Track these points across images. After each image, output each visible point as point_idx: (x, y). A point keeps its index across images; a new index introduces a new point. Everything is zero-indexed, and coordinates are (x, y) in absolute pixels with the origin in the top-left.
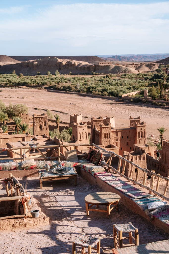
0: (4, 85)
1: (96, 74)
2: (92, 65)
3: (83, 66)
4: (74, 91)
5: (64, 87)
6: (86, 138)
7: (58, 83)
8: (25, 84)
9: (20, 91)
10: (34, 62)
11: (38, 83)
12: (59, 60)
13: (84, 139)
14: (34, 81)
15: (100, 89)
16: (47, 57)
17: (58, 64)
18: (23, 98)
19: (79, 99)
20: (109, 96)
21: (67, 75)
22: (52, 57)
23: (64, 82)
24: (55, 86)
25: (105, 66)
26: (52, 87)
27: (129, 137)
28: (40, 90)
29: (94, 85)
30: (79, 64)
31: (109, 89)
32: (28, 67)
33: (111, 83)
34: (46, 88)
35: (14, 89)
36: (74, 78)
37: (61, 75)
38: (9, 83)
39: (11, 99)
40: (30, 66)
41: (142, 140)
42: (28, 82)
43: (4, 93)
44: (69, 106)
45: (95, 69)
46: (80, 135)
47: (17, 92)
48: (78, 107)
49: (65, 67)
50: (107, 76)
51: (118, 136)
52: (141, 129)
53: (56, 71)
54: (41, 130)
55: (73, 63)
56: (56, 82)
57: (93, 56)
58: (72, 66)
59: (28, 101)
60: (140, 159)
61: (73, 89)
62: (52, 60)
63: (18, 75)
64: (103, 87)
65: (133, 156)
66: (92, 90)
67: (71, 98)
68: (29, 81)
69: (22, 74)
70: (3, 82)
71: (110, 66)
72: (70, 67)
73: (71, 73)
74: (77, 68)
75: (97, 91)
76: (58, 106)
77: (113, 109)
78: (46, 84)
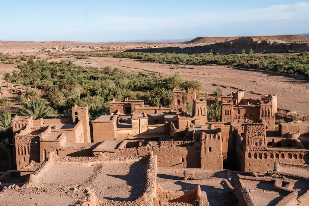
0: (197, 63)
1: (291, 52)
2: (288, 43)
3: (278, 44)
4: (260, 69)
5: (251, 65)
6: (205, 114)
7: (247, 61)
8: (216, 62)
9: (210, 68)
10: (231, 42)
11: (228, 62)
12: (254, 40)
13: (202, 114)
14: (225, 60)
15: (286, 66)
16: (244, 38)
17: (253, 43)
18: (209, 74)
19: (262, 76)
20: (294, 74)
21: (261, 53)
22: (248, 38)
23: (253, 60)
24: (243, 64)
25: (302, 44)
26: (240, 65)
27: (252, 116)
28: (228, 67)
29: (282, 63)
30: (274, 43)
31: (296, 67)
32: (224, 46)
33: (302, 61)
34: (234, 66)
35: (205, 67)
36: (265, 57)
37: (255, 54)
38: (201, 61)
39: (197, 75)
40: (227, 46)
41: (266, 120)
42: (219, 61)
43: (195, 70)
44: (248, 83)
45: (291, 47)
46: (198, 111)
47: (206, 69)
48: (257, 84)
49: (260, 46)
50: (301, 55)
51: (240, 114)
52: (265, 108)
53: (250, 50)
54: (179, 104)
55: (268, 42)
56: (245, 60)
57: (295, 35)
58: (267, 45)
59: (212, 78)
60: (214, 137)
61: (260, 67)
62: (247, 40)
63: (215, 54)
64: (291, 65)
65: (207, 134)
66: (279, 68)
67: (255, 76)
68: (221, 60)
69: (218, 53)
70: (198, 60)
71: (307, 44)
72: (265, 46)
73: (265, 51)
74: (272, 46)
75: (283, 69)
76: (238, 82)
77: (293, 87)
78: (235, 62)
